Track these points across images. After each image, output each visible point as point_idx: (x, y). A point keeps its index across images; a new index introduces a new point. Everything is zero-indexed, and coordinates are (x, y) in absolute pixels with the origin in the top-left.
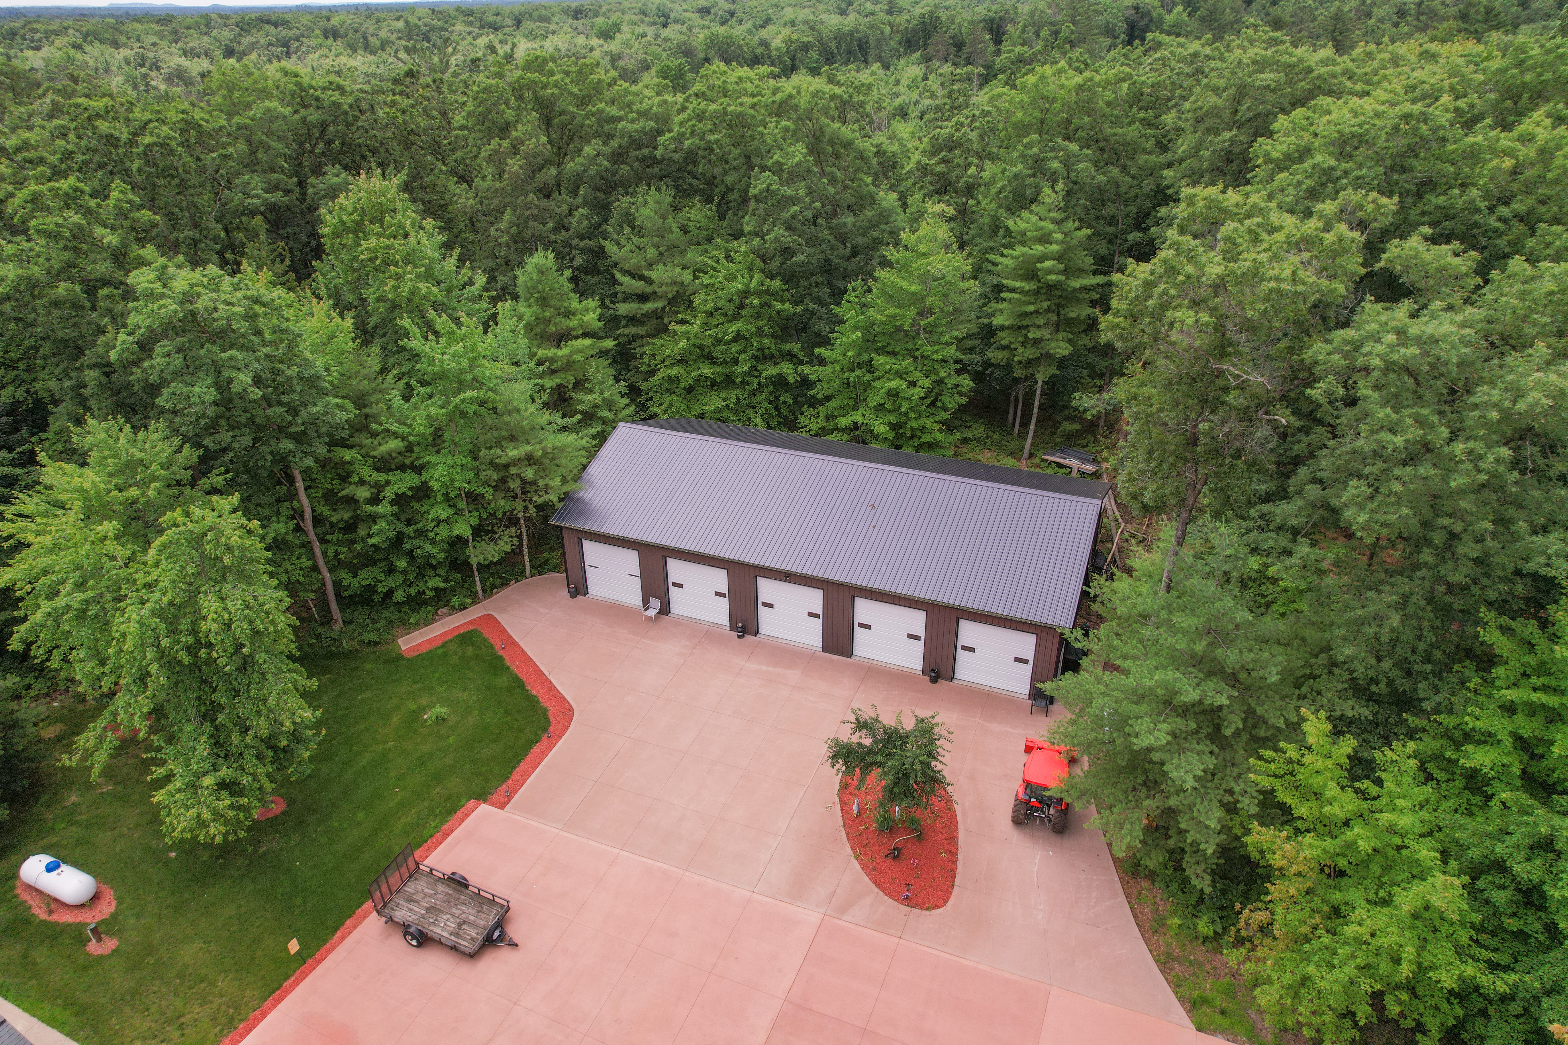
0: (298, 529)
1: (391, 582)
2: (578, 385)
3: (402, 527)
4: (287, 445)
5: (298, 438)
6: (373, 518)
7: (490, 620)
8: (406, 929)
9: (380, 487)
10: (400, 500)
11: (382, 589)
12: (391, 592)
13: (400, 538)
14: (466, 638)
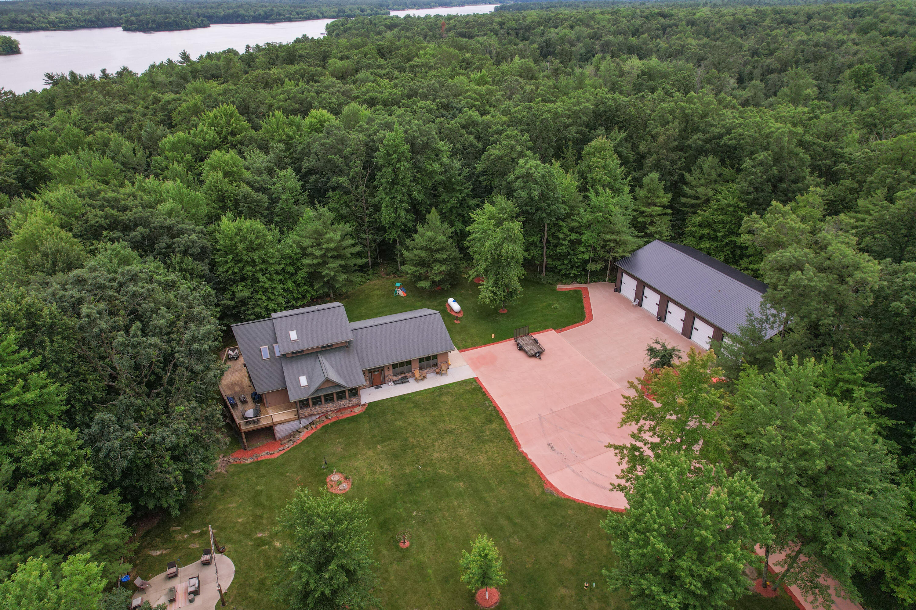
0: (541, 241)
1: (562, 267)
2: (651, 223)
3: (570, 251)
4: (544, 215)
5: (549, 214)
6: (563, 245)
7: (586, 289)
8: (518, 345)
9: (567, 236)
10: (571, 241)
11: (559, 268)
12: (561, 270)
13: (569, 254)
14: (576, 291)
